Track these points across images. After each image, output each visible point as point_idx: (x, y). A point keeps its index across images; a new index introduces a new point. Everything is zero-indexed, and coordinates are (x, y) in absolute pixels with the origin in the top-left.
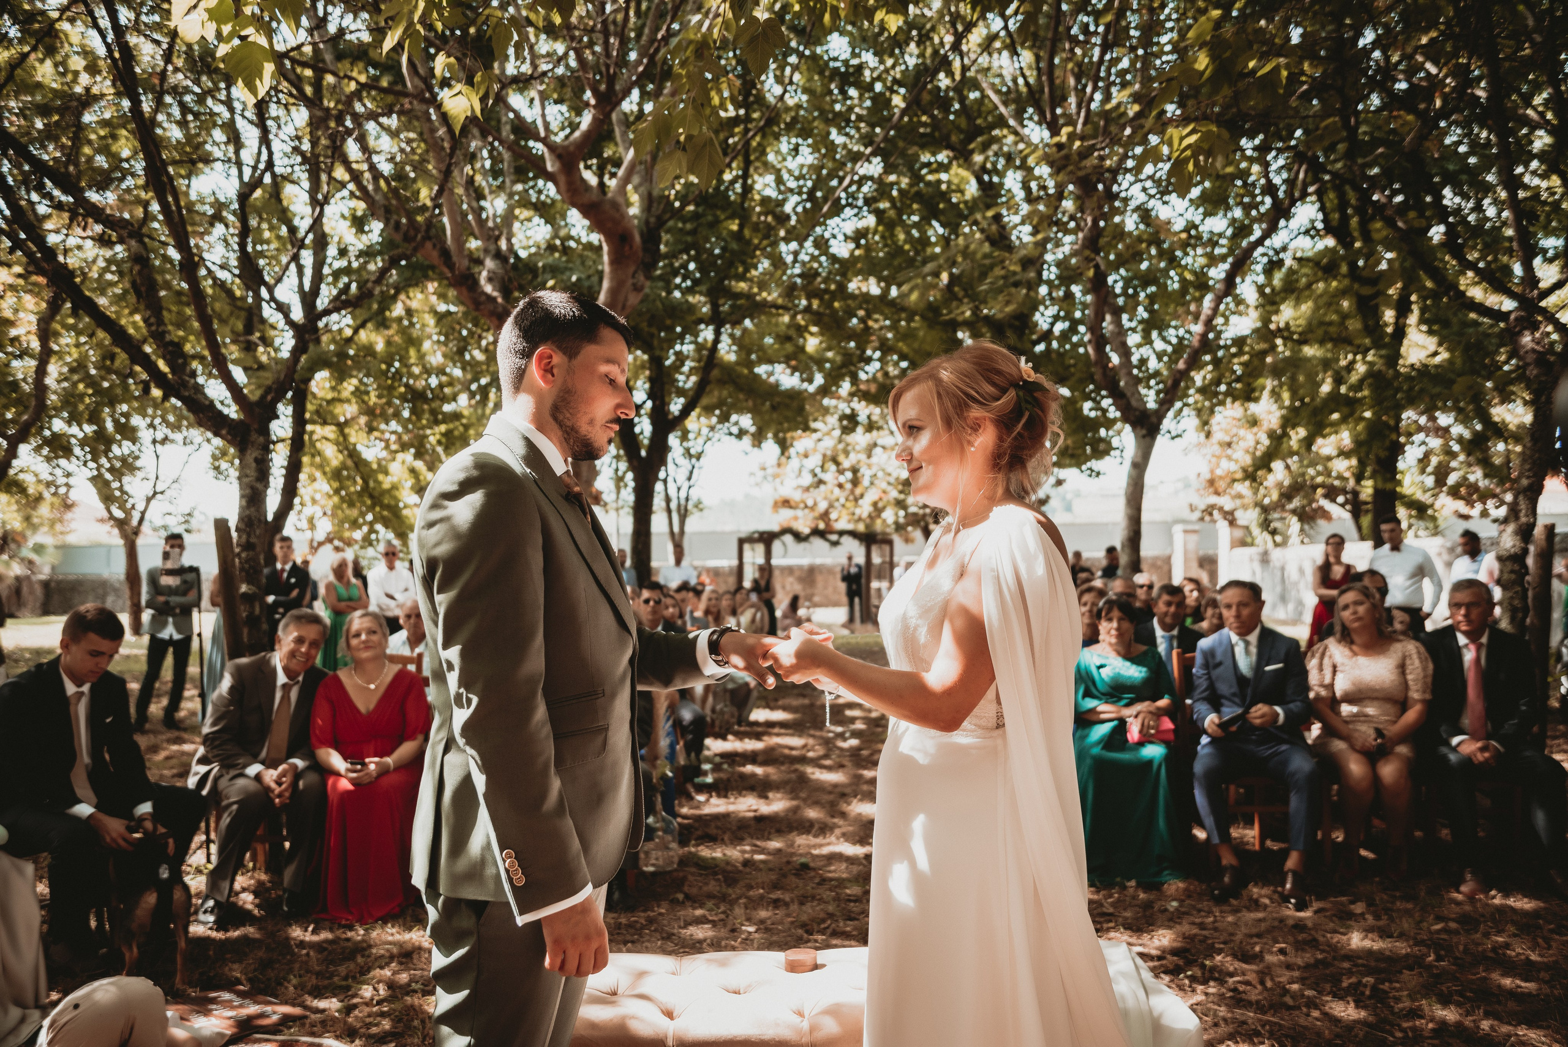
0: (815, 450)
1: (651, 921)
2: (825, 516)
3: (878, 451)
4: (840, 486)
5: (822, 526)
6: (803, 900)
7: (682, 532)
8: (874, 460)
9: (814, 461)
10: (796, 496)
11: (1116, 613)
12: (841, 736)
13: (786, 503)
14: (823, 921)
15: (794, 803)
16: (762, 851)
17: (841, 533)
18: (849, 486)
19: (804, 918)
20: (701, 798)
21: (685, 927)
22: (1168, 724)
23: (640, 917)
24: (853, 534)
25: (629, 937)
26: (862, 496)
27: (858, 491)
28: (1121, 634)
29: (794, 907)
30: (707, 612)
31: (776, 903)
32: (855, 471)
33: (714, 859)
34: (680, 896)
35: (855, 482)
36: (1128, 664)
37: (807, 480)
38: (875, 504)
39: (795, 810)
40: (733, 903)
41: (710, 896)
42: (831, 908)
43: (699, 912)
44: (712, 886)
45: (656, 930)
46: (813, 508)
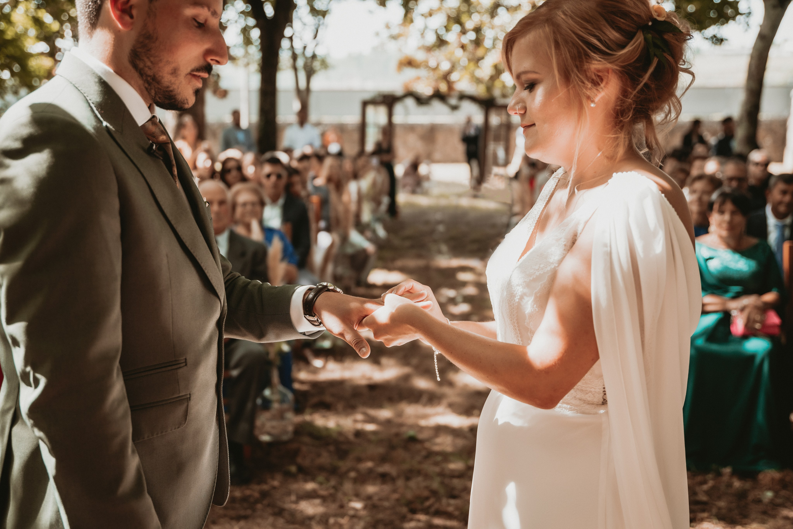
0: (439, 9)
1: (264, 495)
2: (446, 77)
3: (501, 11)
4: (463, 47)
5: (443, 87)
6: (408, 475)
7: (308, 89)
8: (497, 21)
9: (438, 21)
10: (420, 56)
11: (729, 206)
13: (410, 63)
14: (427, 499)
15: (406, 370)
16: (371, 420)
17: (463, 97)
18: (470, 47)
19: (409, 495)
20: (318, 363)
21: (296, 502)
22: (774, 319)
23: (254, 491)
24: (473, 99)
25: (242, 513)
26: (482, 58)
27: (480, 52)
28: (731, 227)
29: (400, 483)
30: (329, 180)
31: (384, 478)
32: (478, 30)
33: (327, 429)
34: (293, 469)
35: (478, 42)
36: (737, 256)
37: (431, 39)
38: (496, 67)
39: (406, 378)
40: (342, 476)
41: (321, 469)
42: (435, 484)
43: (310, 486)
44: (325, 459)
45: (269, 505)
46: (436, 69)
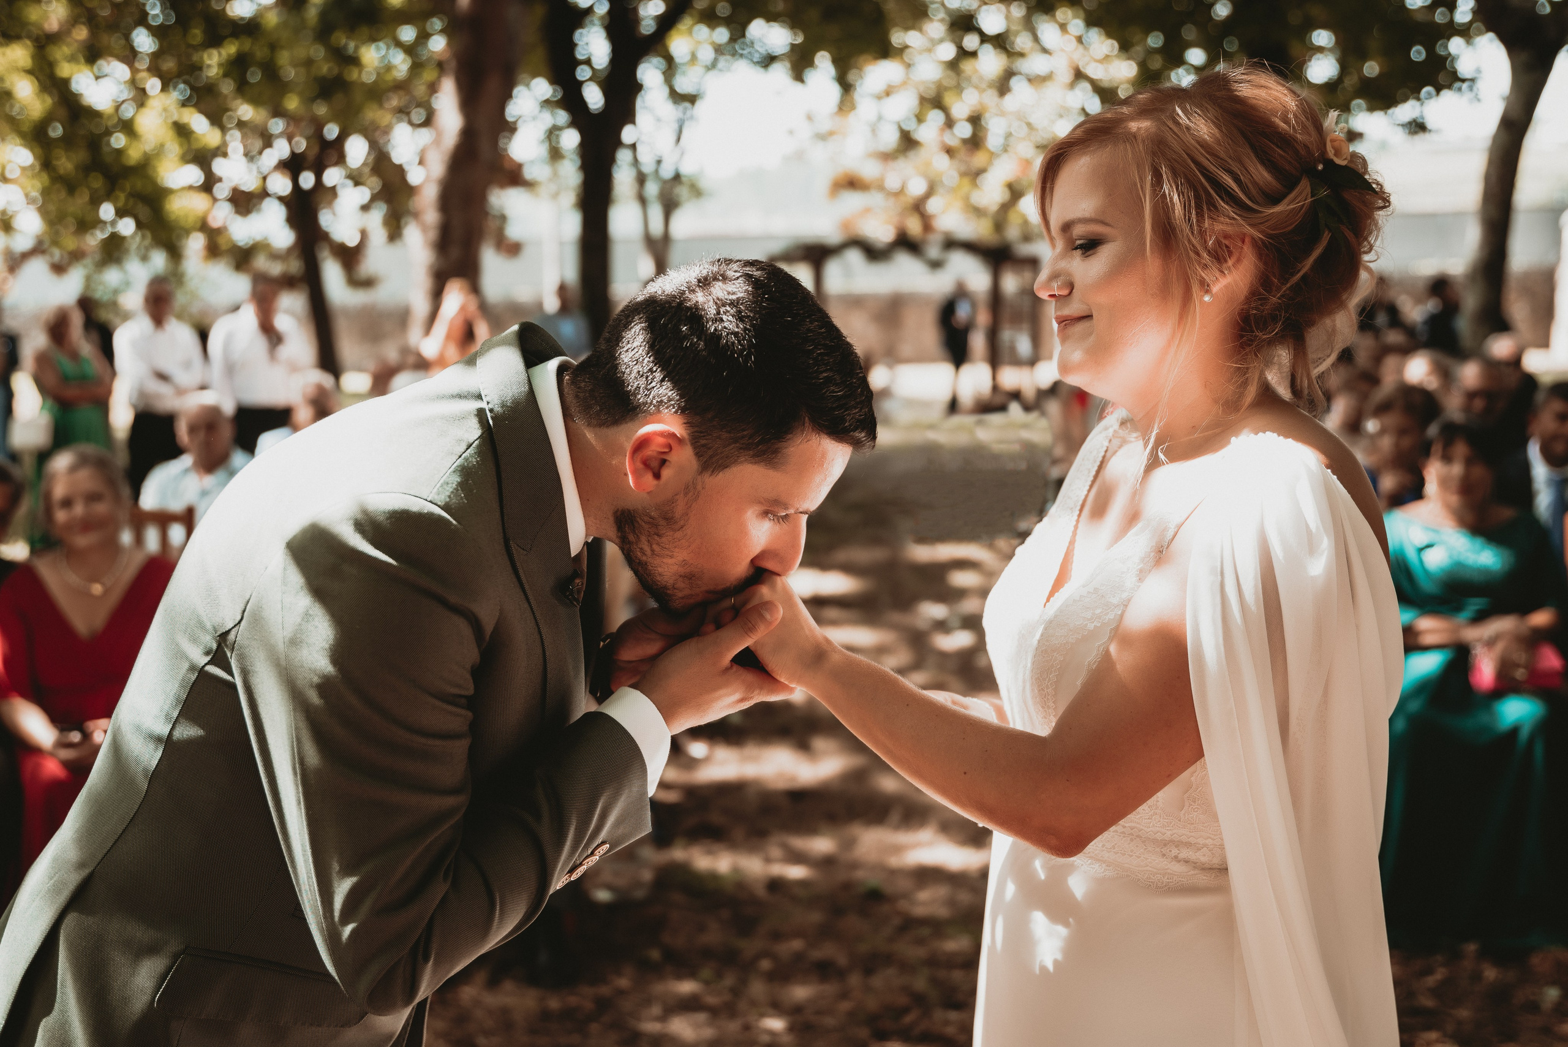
0: (904, 84)
1: (603, 1005)
2: (918, 207)
3: (1018, 84)
4: (949, 151)
5: (914, 227)
6: (870, 964)
7: (666, 236)
8: (1011, 102)
9: (903, 106)
10: (869, 170)
12: (942, 626)
13: (852, 183)
14: (905, 1010)
16: (797, 857)
17: (951, 244)
18: (962, 151)
19: (872, 1004)
21: (663, 1018)
23: (583, 998)
24: (971, 247)
26: (984, 171)
27: (980, 160)
29: (855, 980)
31: (824, 970)
32: (975, 120)
33: (715, 876)
34: (655, 954)
35: (975, 142)
36: (1479, 542)
37: (890, 138)
38: (1011, 187)
39: (860, 775)
40: (745, 968)
41: (707, 954)
42: (920, 983)
43: (687, 987)
44: (714, 935)
45: (612, 1026)
46: (900, 192)
